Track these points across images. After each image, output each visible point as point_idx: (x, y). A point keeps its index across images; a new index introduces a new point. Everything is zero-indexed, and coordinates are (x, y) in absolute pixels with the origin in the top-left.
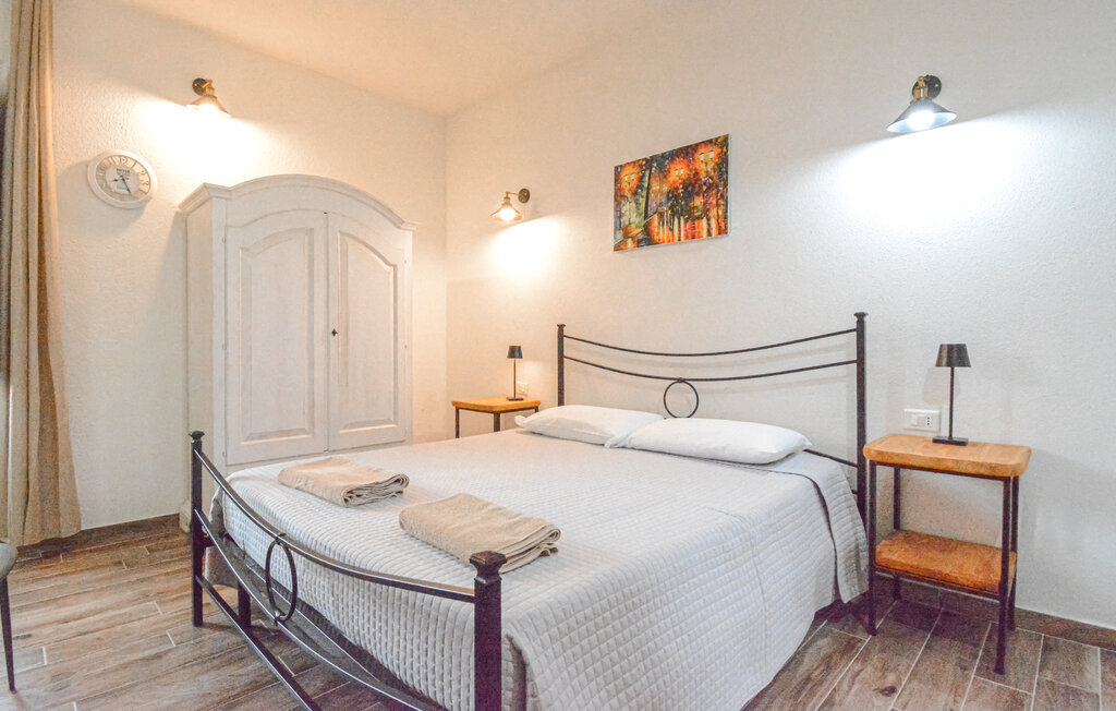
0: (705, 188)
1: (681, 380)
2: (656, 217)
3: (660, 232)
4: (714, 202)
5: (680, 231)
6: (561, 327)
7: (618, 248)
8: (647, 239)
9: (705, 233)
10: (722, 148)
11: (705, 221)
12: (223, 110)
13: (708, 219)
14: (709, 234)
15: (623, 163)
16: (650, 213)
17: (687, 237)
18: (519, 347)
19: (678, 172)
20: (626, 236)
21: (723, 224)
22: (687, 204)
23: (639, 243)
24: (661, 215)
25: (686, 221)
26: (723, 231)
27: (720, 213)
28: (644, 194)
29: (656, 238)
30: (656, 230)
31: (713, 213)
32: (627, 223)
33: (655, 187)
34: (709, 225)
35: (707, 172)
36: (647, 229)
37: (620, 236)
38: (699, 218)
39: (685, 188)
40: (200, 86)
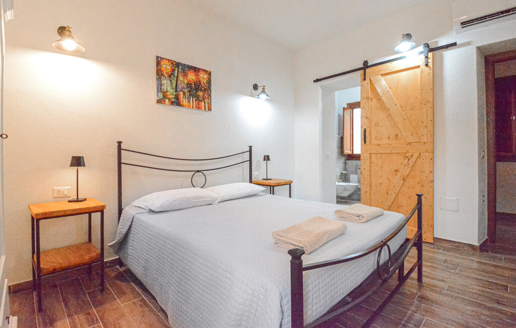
0: (203, 89)
1: (198, 171)
2: (181, 93)
3: (184, 101)
4: (207, 96)
5: (193, 104)
6: (120, 143)
7: (159, 102)
8: (177, 102)
9: (203, 108)
10: (209, 76)
11: (203, 103)
13: (205, 103)
14: (205, 109)
15: (162, 57)
16: (178, 90)
17: (196, 108)
18: (83, 157)
19: (191, 76)
20: (165, 96)
21: (210, 107)
22: (196, 93)
23: (172, 103)
24: (184, 94)
25: (196, 100)
26: (210, 109)
27: (209, 102)
28: (175, 79)
29: (181, 103)
30: (182, 99)
31: (206, 100)
32: (165, 90)
33: (181, 78)
34: (205, 105)
35: (204, 83)
36: (177, 97)
37: (161, 96)
38: (201, 101)
39: (195, 85)
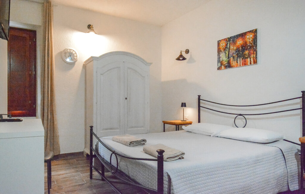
0: (249, 47)
1: (240, 115)
2: (232, 58)
3: (233, 63)
4: (252, 52)
5: (240, 63)
6: (199, 96)
7: (219, 69)
8: (229, 66)
9: (249, 63)
10: (255, 33)
11: (249, 59)
12: (96, 33)
13: (250, 58)
14: (251, 64)
15: (220, 40)
16: (230, 56)
17: (243, 65)
18: (185, 103)
19: (240, 42)
20: (222, 64)
21: (255, 60)
22: (242, 53)
23: (226, 67)
24: (234, 57)
25: (242, 59)
26: (255, 62)
27: (254, 56)
28: (228, 50)
29: (232, 65)
30: (232, 62)
31: (252, 56)
32: (222, 60)
33: (232, 47)
34: (250, 60)
35: (250, 42)
36: (229, 62)
37: (219, 65)
38: (247, 58)
39: (242, 47)
40: (89, 27)
